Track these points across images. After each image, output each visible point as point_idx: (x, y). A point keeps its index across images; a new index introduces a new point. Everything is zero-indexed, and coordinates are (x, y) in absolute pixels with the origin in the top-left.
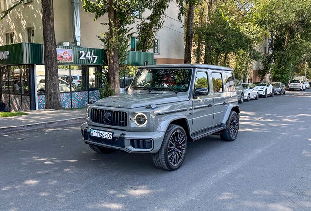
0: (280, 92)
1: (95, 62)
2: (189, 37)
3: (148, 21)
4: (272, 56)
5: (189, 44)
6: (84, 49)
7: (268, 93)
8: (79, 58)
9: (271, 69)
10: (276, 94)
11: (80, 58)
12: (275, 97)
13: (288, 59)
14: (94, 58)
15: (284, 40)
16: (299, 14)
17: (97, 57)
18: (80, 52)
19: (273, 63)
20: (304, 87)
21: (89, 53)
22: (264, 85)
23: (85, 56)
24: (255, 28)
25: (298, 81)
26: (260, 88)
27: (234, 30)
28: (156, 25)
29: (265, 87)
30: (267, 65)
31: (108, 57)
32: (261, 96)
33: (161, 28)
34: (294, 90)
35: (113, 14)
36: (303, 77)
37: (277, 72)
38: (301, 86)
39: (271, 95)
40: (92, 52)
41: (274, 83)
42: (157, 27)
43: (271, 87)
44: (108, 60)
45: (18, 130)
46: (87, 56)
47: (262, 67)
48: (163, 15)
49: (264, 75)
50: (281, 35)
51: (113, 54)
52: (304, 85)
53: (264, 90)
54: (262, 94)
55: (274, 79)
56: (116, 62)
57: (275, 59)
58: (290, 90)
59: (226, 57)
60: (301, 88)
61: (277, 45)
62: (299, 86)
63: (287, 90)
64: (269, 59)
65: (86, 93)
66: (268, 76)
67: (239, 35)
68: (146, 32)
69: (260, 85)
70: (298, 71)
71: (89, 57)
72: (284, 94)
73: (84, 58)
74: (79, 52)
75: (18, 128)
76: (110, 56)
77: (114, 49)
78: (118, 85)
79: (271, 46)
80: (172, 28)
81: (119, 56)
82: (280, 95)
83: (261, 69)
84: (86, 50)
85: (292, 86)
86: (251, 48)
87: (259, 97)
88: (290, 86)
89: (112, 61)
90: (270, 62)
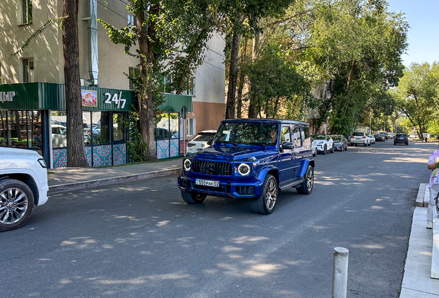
0: (340, 147)
1: (123, 107)
2: (233, 75)
3: (184, 55)
4: (329, 101)
5: (233, 84)
6: (109, 91)
7: (328, 149)
8: (104, 102)
9: (328, 118)
10: (336, 150)
11: (106, 102)
12: (336, 154)
13: (350, 106)
14: (122, 102)
15: (345, 81)
16: (366, 50)
17: (125, 100)
18: (106, 94)
19: (331, 110)
20: (369, 142)
21: (116, 95)
22: (324, 138)
23: (111, 100)
24: (313, 68)
25: (362, 134)
26: (318, 142)
27: (288, 70)
28: (195, 61)
29: (325, 141)
30: (324, 113)
31: (140, 101)
32: (319, 153)
33: (201, 64)
34: (356, 145)
35: (146, 46)
36: (367, 128)
37: (336, 122)
38: (366, 139)
39: (331, 151)
40: (119, 94)
41: (333, 136)
42: (197, 63)
43: (331, 140)
44: (140, 105)
45: (59, 190)
46: (113, 100)
47: (317, 115)
48: (204, 47)
49: (319, 126)
50: (342, 74)
51: (146, 97)
52: (369, 139)
53: (323, 145)
54: (320, 149)
55: (333, 130)
56: (150, 108)
57: (334, 105)
58: (352, 144)
59: (277, 103)
60: (366, 142)
61: (337, 87)
62: (363, 139)
63: (349, 145)
64: (327, 104)
65: (109, 146)
66: (325, 127)
67: (295, 77)
68: (183, 68)
69: (318, 138)
70: (362, 121)
71: (117, 101)
72: (346, 149)
73: (110, 102)
74: (104, 94)
75: (59, 188)
76: (142, 100)
77: (147, 91)
78: (152, 136)
79: (329, 88)
80: (210, 62)
81: (153, 100)
82: (341, 151)
83: (316, 117)
84: (113, 92)
85: (353, 140)
86: (308, 92)
87: (318, 154)
88: (352, 139)
89: (145, 107)
90: (328, 108)
